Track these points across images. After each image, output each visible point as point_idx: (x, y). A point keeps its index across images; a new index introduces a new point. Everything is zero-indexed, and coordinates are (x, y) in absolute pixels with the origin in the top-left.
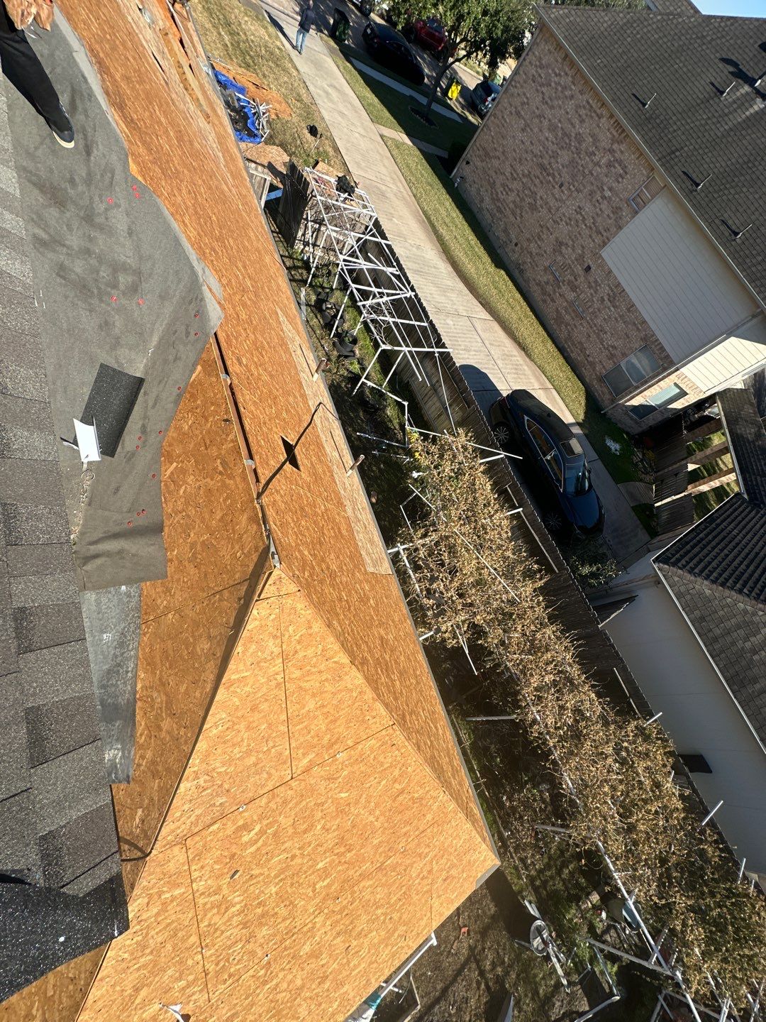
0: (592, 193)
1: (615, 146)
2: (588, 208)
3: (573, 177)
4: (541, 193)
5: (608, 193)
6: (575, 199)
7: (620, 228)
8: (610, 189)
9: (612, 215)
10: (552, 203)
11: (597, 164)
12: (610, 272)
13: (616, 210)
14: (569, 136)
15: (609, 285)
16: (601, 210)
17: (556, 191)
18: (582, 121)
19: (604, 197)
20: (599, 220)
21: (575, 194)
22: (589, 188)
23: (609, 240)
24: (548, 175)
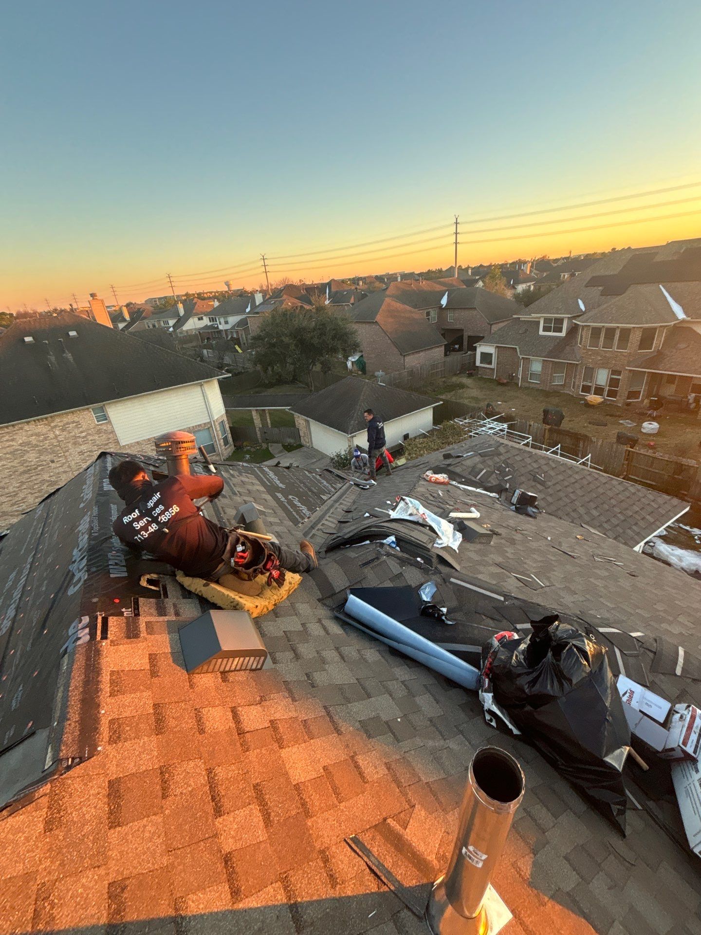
0: (75, 444)
1: (52, 425)
2: (84, 448)
3: (53, 452)
4: (46, 477)
5: (84, 434)
6: (70, 455)
7: (113, 432)
8: (82, 432)
9: (101, 435)
10: (61, 470)
11: (56, 437)
12: (138, 443)
13: (99, 432)
14: (17, 450)
15: (146, 445)
16: (91, 440)
17: (53, 465)
18: (13, 440)
19: (83, 437)
20: (98, 442)
21: (67, 454)
22: (70, 445)
23: (117, 439)
24: (36, 468)
